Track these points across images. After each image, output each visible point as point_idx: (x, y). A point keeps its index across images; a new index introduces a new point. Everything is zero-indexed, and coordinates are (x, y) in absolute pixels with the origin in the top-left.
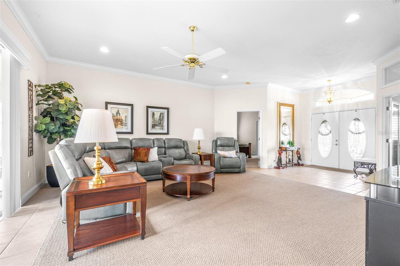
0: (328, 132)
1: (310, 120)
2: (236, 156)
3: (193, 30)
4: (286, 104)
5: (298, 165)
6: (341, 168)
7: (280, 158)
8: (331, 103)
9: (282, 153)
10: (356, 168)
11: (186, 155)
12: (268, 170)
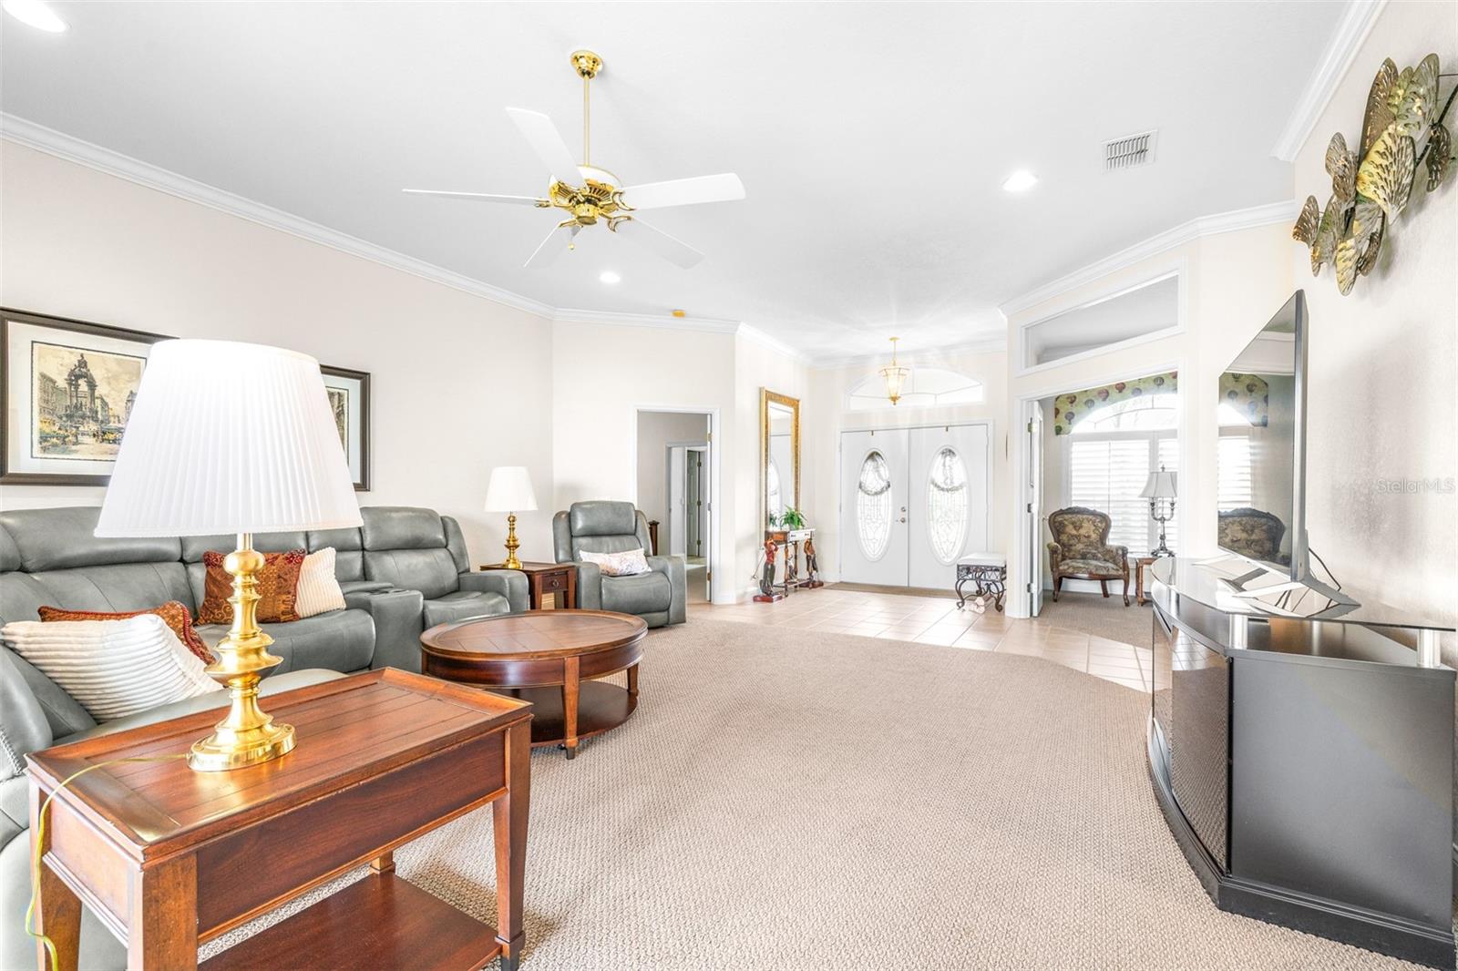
0: (884, 484)
1: (838, 449)
2: (650, 570)
3: (589, 73)
4: (780, 396)
5: (812, 584)
6: (914, 584)
7: (772, 566)
8: (897, 402)
9: (776, 549)
10: (961, 581)
11: (459, 574)
12: (738, 607)
